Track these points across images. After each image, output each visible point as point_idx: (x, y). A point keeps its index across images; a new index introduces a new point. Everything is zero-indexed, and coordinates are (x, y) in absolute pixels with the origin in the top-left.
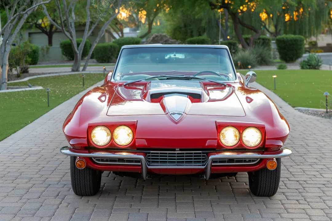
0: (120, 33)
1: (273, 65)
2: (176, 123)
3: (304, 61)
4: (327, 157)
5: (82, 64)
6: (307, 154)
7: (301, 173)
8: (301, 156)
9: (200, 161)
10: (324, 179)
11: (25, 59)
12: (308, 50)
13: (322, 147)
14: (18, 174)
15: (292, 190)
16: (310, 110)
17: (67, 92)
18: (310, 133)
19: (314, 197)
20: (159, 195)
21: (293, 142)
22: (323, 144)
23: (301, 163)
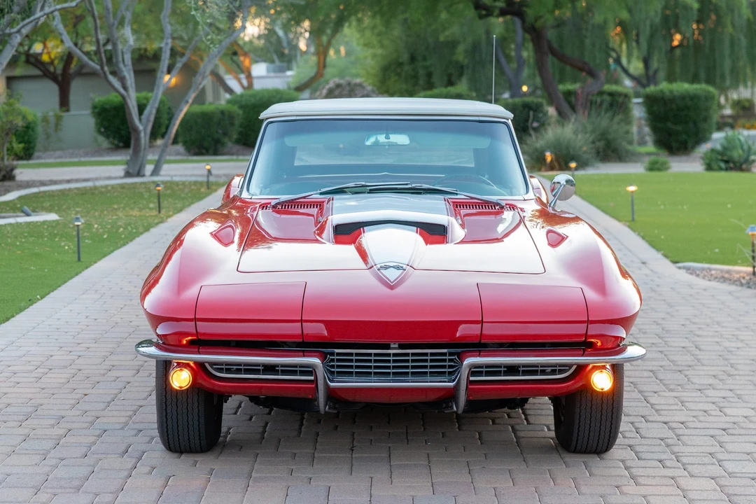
0: (242, 76)
1: (636, 162)
2: (392, 288)
3: (713, 150)
4: (741, 373)
5: (150, 157)
6: (695, 367)
7: (675, 407)
8: (680, 371)
9: (445, 372)
10: (728, 419)
11: (7, 145)
12: (730, 121)
13: (732, 351)
14: (30, 409)
15: (651, 440)
16: (714, 269)
17: (120, 227)
18: (709, 321)
19: (698, 454)
20: (353, 450)
21: (665, 342)
22: (733, 345)
23: (679, 385)
